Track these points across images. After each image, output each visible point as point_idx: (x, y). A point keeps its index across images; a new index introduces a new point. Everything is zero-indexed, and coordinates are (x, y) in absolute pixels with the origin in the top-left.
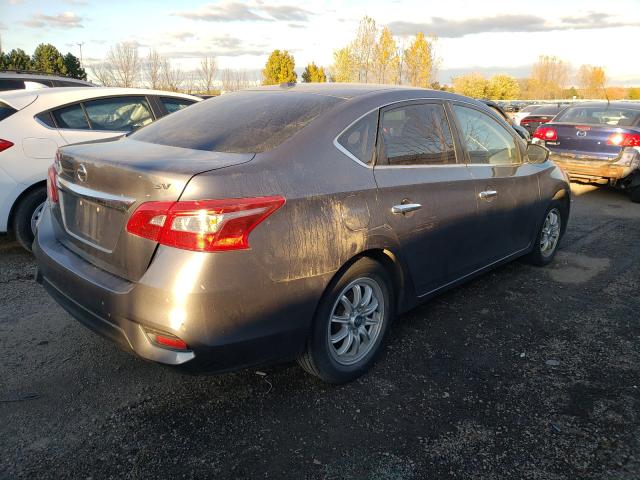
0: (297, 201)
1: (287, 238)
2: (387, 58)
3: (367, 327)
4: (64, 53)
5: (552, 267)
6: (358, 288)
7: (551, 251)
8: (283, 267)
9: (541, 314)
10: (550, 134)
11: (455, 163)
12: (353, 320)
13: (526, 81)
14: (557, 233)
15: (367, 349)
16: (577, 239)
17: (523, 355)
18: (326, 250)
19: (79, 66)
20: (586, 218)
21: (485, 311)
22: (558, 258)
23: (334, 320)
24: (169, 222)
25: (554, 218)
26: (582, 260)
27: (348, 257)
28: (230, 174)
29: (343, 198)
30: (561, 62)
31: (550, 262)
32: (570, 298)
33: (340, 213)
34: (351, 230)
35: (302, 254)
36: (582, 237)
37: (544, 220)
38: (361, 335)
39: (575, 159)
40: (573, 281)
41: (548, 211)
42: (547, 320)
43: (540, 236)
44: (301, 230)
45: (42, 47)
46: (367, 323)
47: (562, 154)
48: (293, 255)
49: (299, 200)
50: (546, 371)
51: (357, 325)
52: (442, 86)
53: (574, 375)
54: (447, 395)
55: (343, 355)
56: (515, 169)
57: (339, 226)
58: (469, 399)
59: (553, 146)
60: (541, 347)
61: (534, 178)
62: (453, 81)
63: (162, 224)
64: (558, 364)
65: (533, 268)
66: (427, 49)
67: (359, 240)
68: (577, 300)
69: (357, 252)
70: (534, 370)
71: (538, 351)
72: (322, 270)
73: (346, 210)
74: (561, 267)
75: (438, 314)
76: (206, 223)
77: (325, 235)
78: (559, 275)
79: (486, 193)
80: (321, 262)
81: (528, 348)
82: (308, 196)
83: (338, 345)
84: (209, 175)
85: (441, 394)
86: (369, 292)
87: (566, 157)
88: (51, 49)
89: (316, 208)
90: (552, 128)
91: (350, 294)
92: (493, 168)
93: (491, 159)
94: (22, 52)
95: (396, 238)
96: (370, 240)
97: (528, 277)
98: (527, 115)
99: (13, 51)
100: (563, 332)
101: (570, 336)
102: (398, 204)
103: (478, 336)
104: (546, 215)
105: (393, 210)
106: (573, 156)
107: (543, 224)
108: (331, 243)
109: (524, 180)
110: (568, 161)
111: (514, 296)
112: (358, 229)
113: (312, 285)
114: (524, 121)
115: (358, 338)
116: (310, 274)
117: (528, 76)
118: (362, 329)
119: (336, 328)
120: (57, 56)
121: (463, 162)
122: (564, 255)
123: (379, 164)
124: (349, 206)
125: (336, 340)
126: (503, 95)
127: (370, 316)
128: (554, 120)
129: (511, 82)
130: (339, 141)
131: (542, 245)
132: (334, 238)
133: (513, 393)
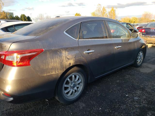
0: (49, 51)
1: (45, 62)
2: (104, 14)
3: (78, 88)
4: (27, 16)
5: (141, 68)
6: (73, 76)
7: (140, 63)
8: (43, 71)
9: (135, 82)
10: (143, 31)
11: (107, 38)
12: (72, 85)
13: (141, 18)
14: (142, 58)
15: (77, 94)
16: (149, 60)
17: (127, 95)
18: (59, 65)
19: (30, 19)
20: (153, 53)
21: (118, 81)
22: (143, 65)
23: (65, 86)
24: (5, 57)
25: (141, 54)
26: (150, 66)
27: (68, 67)
28: (25, 42)
29: (66, 49)
30: (150, 13)
31: (140, 66)
32: (145, 77)
33: (65, 54)
34: (69, 59)
35: (50, 67)
36: (151, 59)
37: (138, 54)
38: (75, 90)
39: (150, 37)
40: (146, 72)
41: (139, 52)
42: (136, 84)
43: (137, 59)
44: (50, 59)
45: (22, 15)
46: (77, 86)
47: (147, 36)
48: (47, 67)
49: (49, 50)
50: (133, 101)
51: (74, 87)
52: (118, 20)
53: (142, 102)
54: (101, 109)
55: (69, 96)
56: (128, 40)
57: (64, 58)
58: (107, 110)
59: (144, 34)
60: (133, 93)
61: (134, 42)
62: (121, 19)
63: (4, 58)
64: (138, 99)
65: (135, 68)
66: (114, 11)
67: (72, 62)
68: (147, 78)
69: (71, 65)
70: (129, 101)
71: (132, 94)
72: (58, 72)
73: (67, 53)
74: (143, 67)
75: (104, 82)
76: (16, 57)
77: (59, 60)
78: (142, 70)
79: (117, 47)
80: (58, 69)
81: (129, 93)
82: (53, 49)
83: (68, 93)
84: (19, 43)
85: (99, 108)
86: (78, 77)
87: (148, 37)
88: (24, 15)
89: (56, 52)
90: (144, 29)
91: (71, 78)
92: (122, 40)
93: (121, 37)
94: (18, 16)
95: (85, 61)
96: (76, 62)
97: (133, 71)
98: (139, 26)
99: (16, 16)
100: (141, 88)
101: (143, 89)
102: (86, 51)
103: (114, 89)
104: (138, 53)
105: (84, 53)
106: (150, 36)
107: (137, 55)
108: (61, 63)
109: (130, 43)
110: (148, 38)
111: (128, 76)
112: (71, 59)
113: (54, 76)
114: (138, 28)
115: (74, 91)
116: (54, 73)
117: (141, 17)
118: (75, 88)
119: (66, 88)
120: (25, 17)
121: (110, 38)
122: (145, 64)
123: (80, 39)
124: (68, 51)
125: (66, 92)
126: (134, 22)
127: (79, 84)
128: (145, 27)
129: (137, 19)
130: (66, 32)
131: (138, 62)
132: (62, 61)
133: (121, 108)
